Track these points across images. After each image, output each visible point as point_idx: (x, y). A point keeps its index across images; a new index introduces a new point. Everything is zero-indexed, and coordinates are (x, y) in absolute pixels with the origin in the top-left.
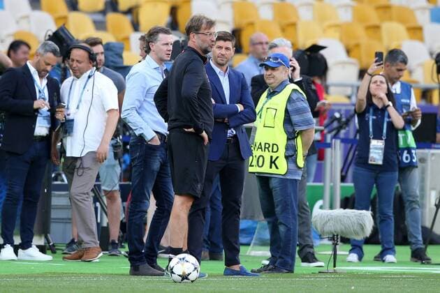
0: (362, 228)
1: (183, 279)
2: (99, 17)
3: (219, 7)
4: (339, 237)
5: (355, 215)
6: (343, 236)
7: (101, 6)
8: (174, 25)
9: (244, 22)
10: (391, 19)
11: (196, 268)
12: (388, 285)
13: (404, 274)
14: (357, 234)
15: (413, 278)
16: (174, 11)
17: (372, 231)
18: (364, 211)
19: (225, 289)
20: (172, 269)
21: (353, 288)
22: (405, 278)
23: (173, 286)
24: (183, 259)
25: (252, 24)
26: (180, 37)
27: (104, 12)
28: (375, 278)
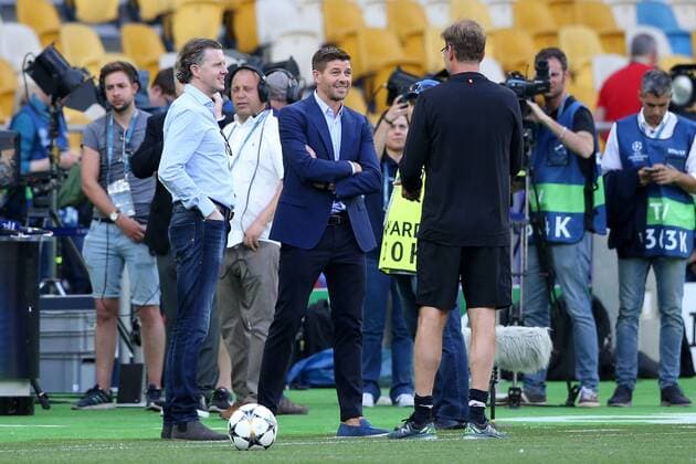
0: (535, 355)
1: (251, 444)
2: (110, 31)
3: (300, 10)
4: (498, 370)
5: (523, 335)
6: (505, 369)
7: (112, 13)
8: (229, 41)
9: (341, 32)
10: (574, 22)
11: (270, 427)
12: (578, 445)
13: (603, 426)
14: (526, 365)
15: (618, 433)
16: (228, 18)
17: (551, 360)
18: (537, 329)
19: (319, 459)
20: (233, 429)
21: (522, 451)
22: (605, 433)
23: (236, 455)
24: (251, 412)
25: (353, 35)
26: (238, 59)
27: (116, 23)
28: (558, 435)
